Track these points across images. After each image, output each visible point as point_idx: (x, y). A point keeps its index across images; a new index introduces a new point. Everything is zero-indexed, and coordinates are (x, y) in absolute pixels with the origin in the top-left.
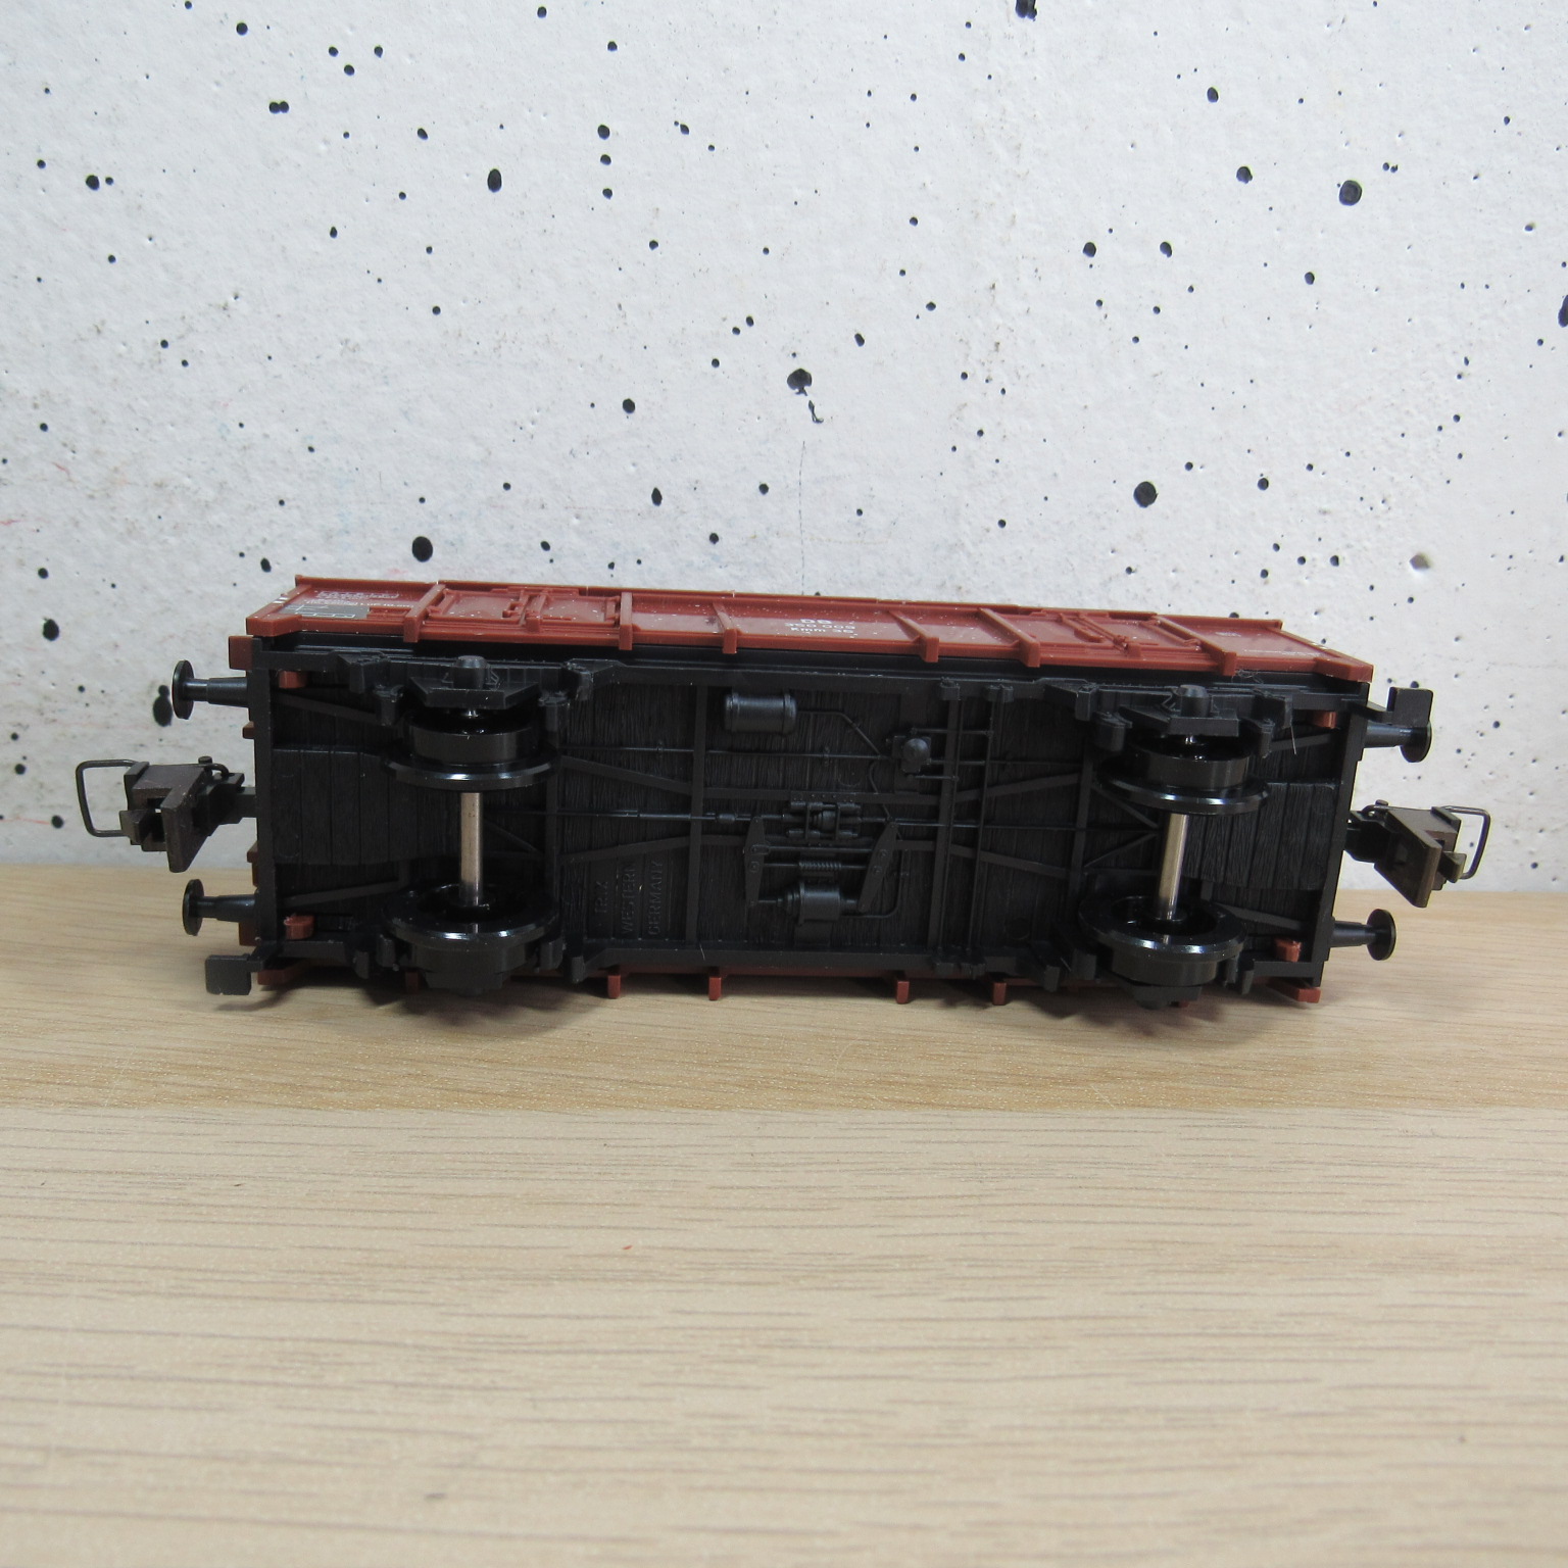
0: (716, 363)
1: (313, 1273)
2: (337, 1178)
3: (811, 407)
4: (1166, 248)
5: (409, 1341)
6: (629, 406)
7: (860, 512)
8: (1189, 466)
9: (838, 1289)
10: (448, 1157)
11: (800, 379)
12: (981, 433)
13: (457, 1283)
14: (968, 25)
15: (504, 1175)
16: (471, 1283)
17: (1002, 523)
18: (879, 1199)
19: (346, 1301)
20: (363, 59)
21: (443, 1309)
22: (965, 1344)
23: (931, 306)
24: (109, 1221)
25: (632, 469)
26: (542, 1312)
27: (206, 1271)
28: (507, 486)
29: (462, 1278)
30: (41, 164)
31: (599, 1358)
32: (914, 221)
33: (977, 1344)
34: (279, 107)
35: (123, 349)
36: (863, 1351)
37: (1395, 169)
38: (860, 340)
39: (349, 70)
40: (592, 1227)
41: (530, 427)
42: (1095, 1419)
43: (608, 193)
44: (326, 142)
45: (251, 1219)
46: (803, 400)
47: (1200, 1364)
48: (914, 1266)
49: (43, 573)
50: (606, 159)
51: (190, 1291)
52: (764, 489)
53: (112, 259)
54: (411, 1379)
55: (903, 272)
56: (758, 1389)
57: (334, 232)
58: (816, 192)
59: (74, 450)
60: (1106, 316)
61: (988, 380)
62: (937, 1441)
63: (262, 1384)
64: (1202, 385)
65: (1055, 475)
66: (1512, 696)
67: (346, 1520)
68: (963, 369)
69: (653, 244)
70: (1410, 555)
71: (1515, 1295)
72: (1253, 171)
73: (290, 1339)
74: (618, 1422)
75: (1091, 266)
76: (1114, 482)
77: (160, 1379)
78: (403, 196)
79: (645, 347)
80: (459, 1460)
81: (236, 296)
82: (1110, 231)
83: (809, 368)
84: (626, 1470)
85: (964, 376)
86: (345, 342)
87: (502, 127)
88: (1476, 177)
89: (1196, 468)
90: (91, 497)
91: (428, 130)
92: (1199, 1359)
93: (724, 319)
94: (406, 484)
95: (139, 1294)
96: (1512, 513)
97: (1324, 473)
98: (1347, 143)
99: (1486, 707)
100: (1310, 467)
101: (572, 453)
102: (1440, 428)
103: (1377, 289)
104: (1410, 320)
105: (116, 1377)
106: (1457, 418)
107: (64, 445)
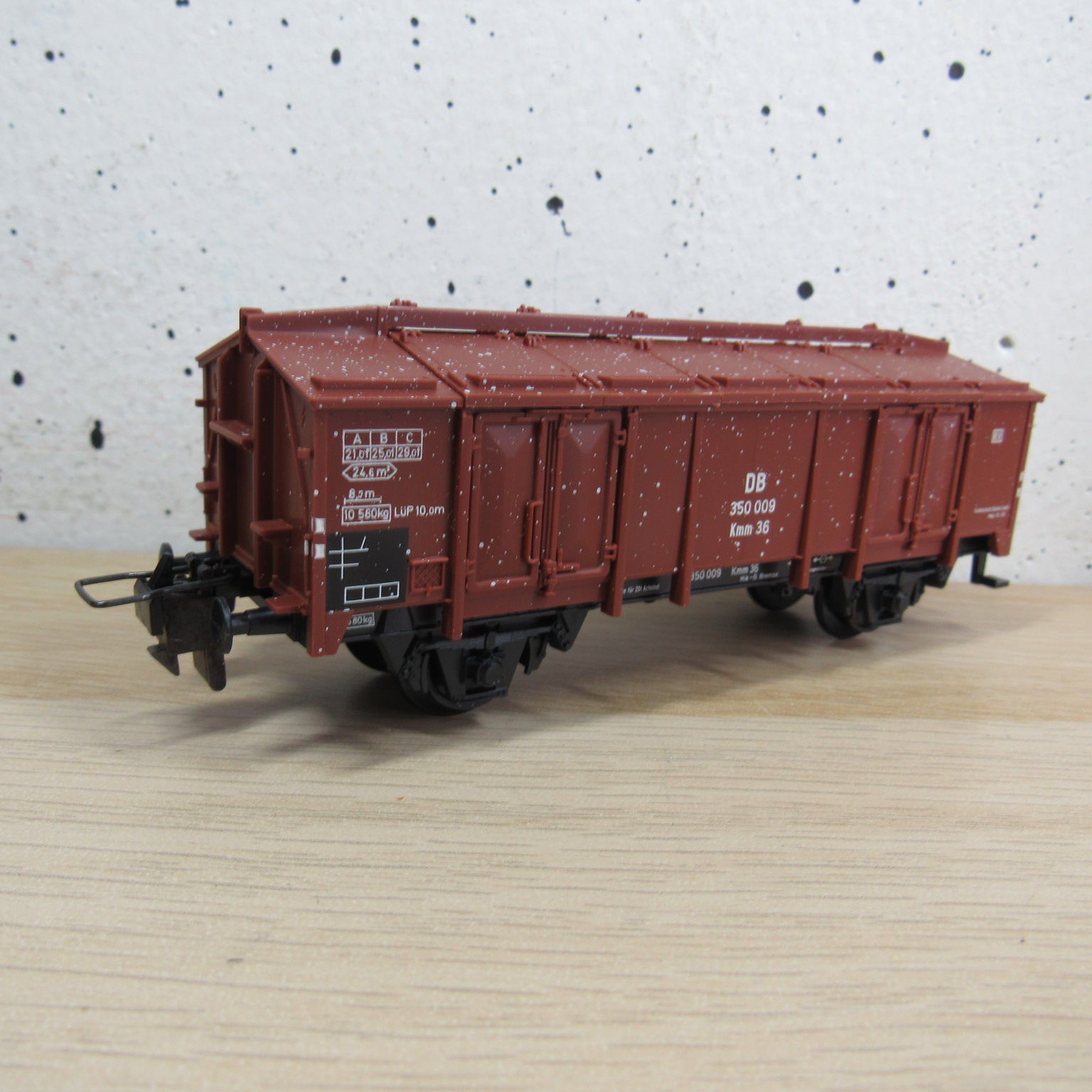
0: (494, 191)
1: (164, 809)
3: (563, 224)
4: (822, 110)
5: (230, 856)
6: (432, 222)
7: (598, 301)
8: (838, 270)
9: (556, 829)
11: (555, 204)
12: (686, 244)
13: (270, 818)
16: (281, 819)
17: (701, 311)
18: (592, 771)
19: (187, 828)
21: (258, 835)
22: (647, 867)
23: (650, 151)
24: (21, 772)
25: (433, 268)
26: (333, 839)
27: (86, 805)
28: (344, 279)
29: (275, 815)
30: (13, 42)
31: (371, 870)
32: (638, 89)
33: (656, 868)
35: (70, 176)
36: (569, 870)
37: (989, 54)
38: (599, 175)
40: (376, 784)
41: (360, 236)
42: (742, 920)
43: (417, 67)
44: (216, 28)
45: (124, 773)
46: (557, 219)
47: (824, 886)
49: (13, 338)
50: (416, 42)
51: (72, 819)
52: (529, 283)
53: (63, 111)
54: (228, 881)
55: (630, 126)
56: (488, 894)
57: (221, 93)
58: (567, 67)
59: (35, 249)
60: (777, 160)
61: (691, 206)
62: (621, 933)
63: (116, 881)
64: (847, 211)
65: (739, 276)
66: (1073, 442)
67: (165, 974)
68: (673, 197)
69: (450, 105)
70: (999, 338)
71: (1066, 844)
72: (885, 54)
73: (141, 852)
74: (379, 914)
75: (766, 123)
76: (783, 281)
77: (40, 876)
78: (270, 67)
79: (444, 179)
80: (256, 936)
81: (151, 139)
82: (781, 97)
83: (561, 196)
84: (381, 946)
85: (674, 202)
86: (229, 173)
87: (341, 18)
88: (1049, 60)
89: (842, 271)
90: (47, 283)
91: (289, 20)
92: (824, 882)
93: (501, 159)
94: (271, 276)
95: (34, 819)
96: (1074, 307)
97: (936, 276)
98: (954, 34)
99: (1054, 450)
100: (926, 272)
101: (391, 256)
102: (1021, 245)
103: (976, 142)
104: (999, 165)
105: (8, 874)
106: (1033, 237)
107: (29, 245)
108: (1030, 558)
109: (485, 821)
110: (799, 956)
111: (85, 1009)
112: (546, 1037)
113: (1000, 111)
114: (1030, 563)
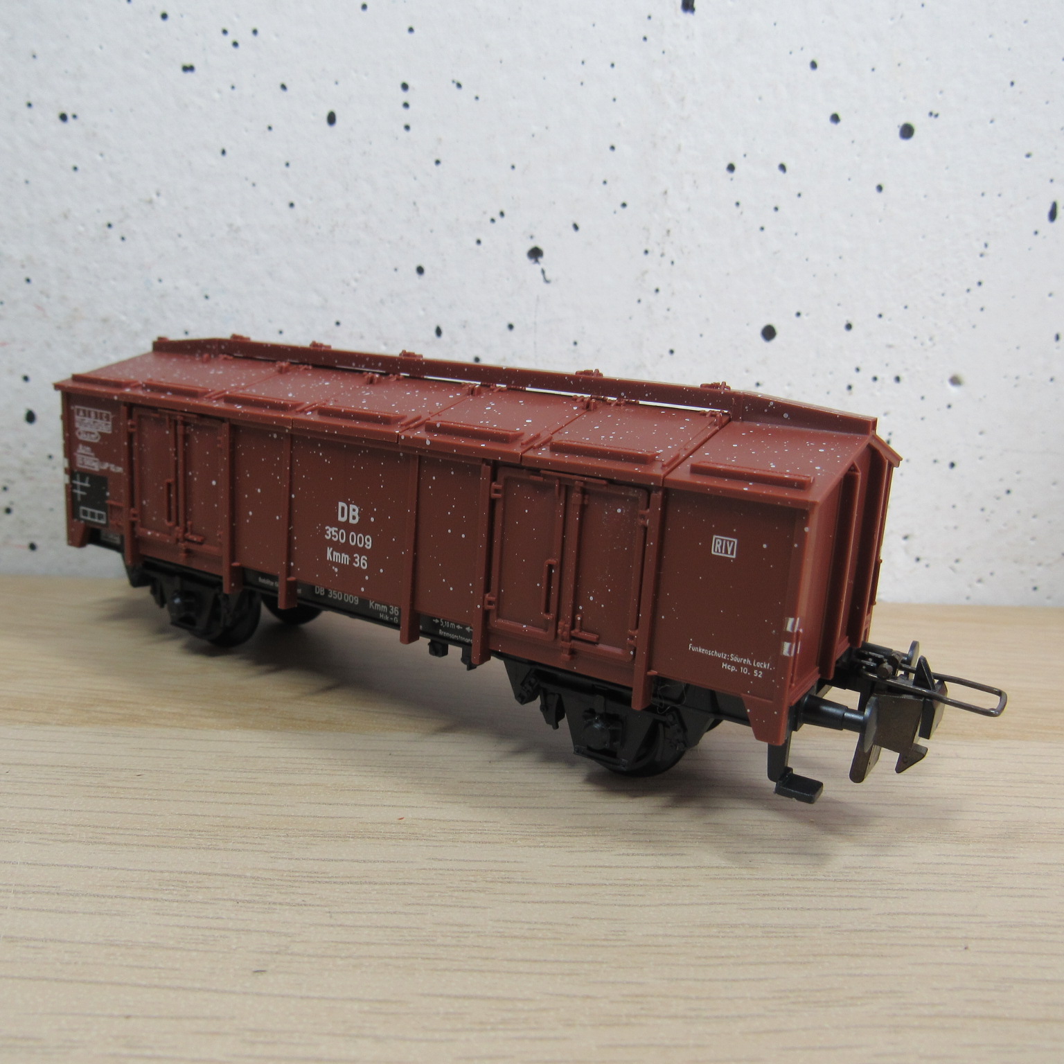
0: (479, 242)
1: (186, 831)
2: (207, 772)
3: (543, 272)
4: (783, 168)
5: (248, 874)
6: (420, 270)
7: (575, 343)
8: (798, 314)
9: (543, 846)
10: (283, 760)
11: (535, 253)
12: (657, 291)
13: (283, 839)
14: (649, 17)
15: (320, 772)
16: (293, 839)
17: (672, 352)
19: (208, 849)
20: (245, 37)
21: (273, 855)
22: (628, 882)
23: (624, 205)
24: (51, 796)
25: (422, 313)
26: (340, 858)
27: (113, 828)
28: (338, 323)
29: (288, 836)
30: (30, 105)
31: (377, 887)
32: (613, 148)
33: (636, 883)
34: (188, 69)
35: (81, 229)
36: (557, 885)
37: (937, 116)
38: (576, 227)
39: (235, 44)
40: (378, 805)
41: (354, 284)
42: (714, 931)
43: (407, 128)
44: (219, 92)
45: (146, 797)
46: (538, 267)
47: (788, 898)
48: (596, 833)
49: (26, 379)
50: (406, 105)
51: (102, 840)
52: (511, 327)
53: (75, 169)
54: (247, 898)
55: (605, 182)
56: (485, 908)
57: (224, 152)
58: (547, 128)
59: (48, 296)
60: (742, 213)
61: (662, 255)
62: (605, 943)
63: (146, 899)
64: (807, 260)
65: (707, 320)
66: (1018, 473)
67: (198, 985)
68: (645, 247)
69: (438, 162)
70: (949, 376)
71: (1007, 858)
72: (841, 116)
73: (168, 871)
74: (387, 927)
75: (732, 179)
76: (748, 325)
77: (77, 895)
78: (270, 128)
79: (431, 231)
80: (276, 950)
81: (158, 194)
82: (745, 155)
83: (541, 246)
84: (391, 957)
85: (646, 252)
86: (230, 226)
87: (337, 83)
88: (992, 122)
89: (803, 315)
90: (59, 328)
91: (287, 85)
92: (788, 895)
93: (485, 213)
94: (270, 321)
95: (67, 841)
96: (1018, 348)
97: (890, 320)
98: (905, 98)
99: (1001, 480)
100: (880, 316)
101: (382, 302)
102: (968, 290)
103: (925, 196)
104: (947, 217)
105: (48, 893)
106: (980, 284)
107: (42, 292)
108: (980, 581)
109: (479, 840)
110: (764, 964)
111: (128, 1017)
112: (541, 1039)
113: (947, 168)
114: (979, 585)
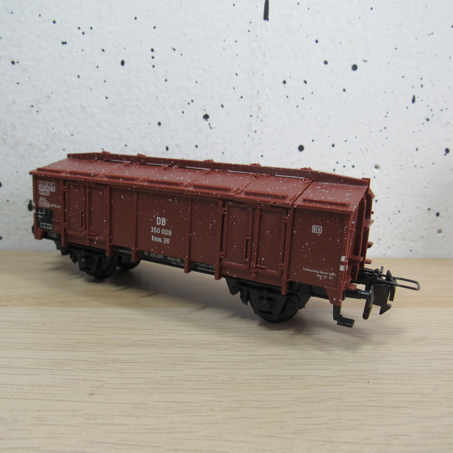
0: (183, 112)
1: (63, 344)
2: (72, 323)
3: (209, 124)
4: (305, 82)
5: (88, 360)
6: (159, 124)
7: (223, 153)
8: (313, 141)
9: (206, 348)
10: (103, 318)
11: (206, 117)
12: (256, 131)
13: (102, 347)
14: (251, 22)
15: (118, 322)
16: (106, 347)
17: (262, 156)
18: (220, 328)
19: (72, 351)
20: (87, 30)
21: (98, 353)
22: (238, 361)
23: (242, 97)
24: (9, 333)
25: (160, 141)
26: (125, 354)
27: (34, 344)
28: (126, 146)
29: (104, 346)
31: (139, 364)
32: (237, 74)
33: (242, 361)
34: (64, 43)
35: (20, 108)
36: (210, 362)
37: (366, 61)
38: (222, 106)
39: (83, 33)
40: (140, 334)
41: (132, 129)
42: (271, 377)
43: (154, 66)
44: (77, 52)
45: (47, 332)
46: (207, 122)
47: (301, 366)
48: (227, 343)
50: (153, 58)
51: (29, 348)
52: (197, 146)
53: (18, 83)
54: (88, 368)
55: (234, 88)
56: (181, 371)
57: (79, 77)
58: (210, 66)
59: (7, 135)
60: (289, 100)
61: (258, 117)
62: (228, 382)
63: (47, 369)
64: (316, 119)
65: (276, 143)
66: (403, 204)
67: (67, 399)
68: (251, 114)
69: (166, 80)
70: (374, 165)
71: (388, 350)
72: (328, 62)
73: (55, 359)
74: (142, 378)
75: (285, 87)
76: (292, 145)
77: (20, 368)
78: (98, 67)
79: (164, 108)
80: (99, 386)
81: (52, 94)
82: (290, 77)
83: (208, 114)
84: (143, 389)
85: (251, 116)
86: (82, 106)
87: (125, 49)
88: (388, 64)
89: (315, 141)
90: (11, 148)
91: (105, 49)
92: (301, 364)
93: (185, 101)
94: (98, 145)
95: (16, 349)
96: (401, 154)
97: (350, 143)
98: (353, 54)
99: (396, 207)
100: (346, 141)
101: (144, 136)
102: (381, 131)
103: (363, 93)
104: (372, 102)
105: (8, 368)
106: (385, 128)
107: (4, 134)
108: (389, 248)
109: (180, 346)
110: (290, 389)
111: (40, 411)
112: (201, 416)
113: (371, 82)
114: (389, 250)
